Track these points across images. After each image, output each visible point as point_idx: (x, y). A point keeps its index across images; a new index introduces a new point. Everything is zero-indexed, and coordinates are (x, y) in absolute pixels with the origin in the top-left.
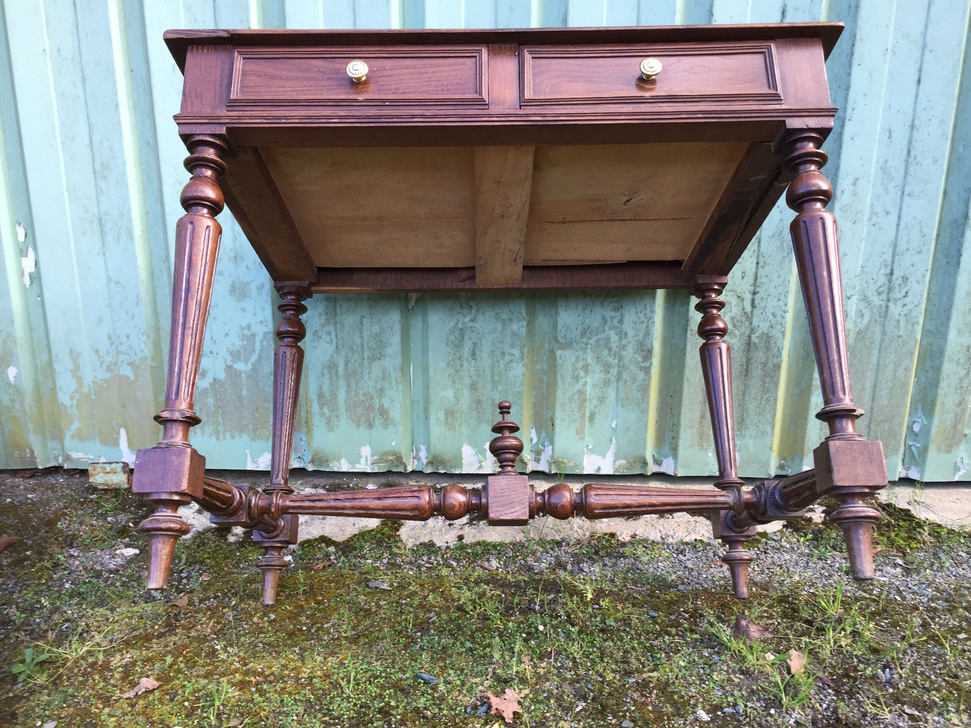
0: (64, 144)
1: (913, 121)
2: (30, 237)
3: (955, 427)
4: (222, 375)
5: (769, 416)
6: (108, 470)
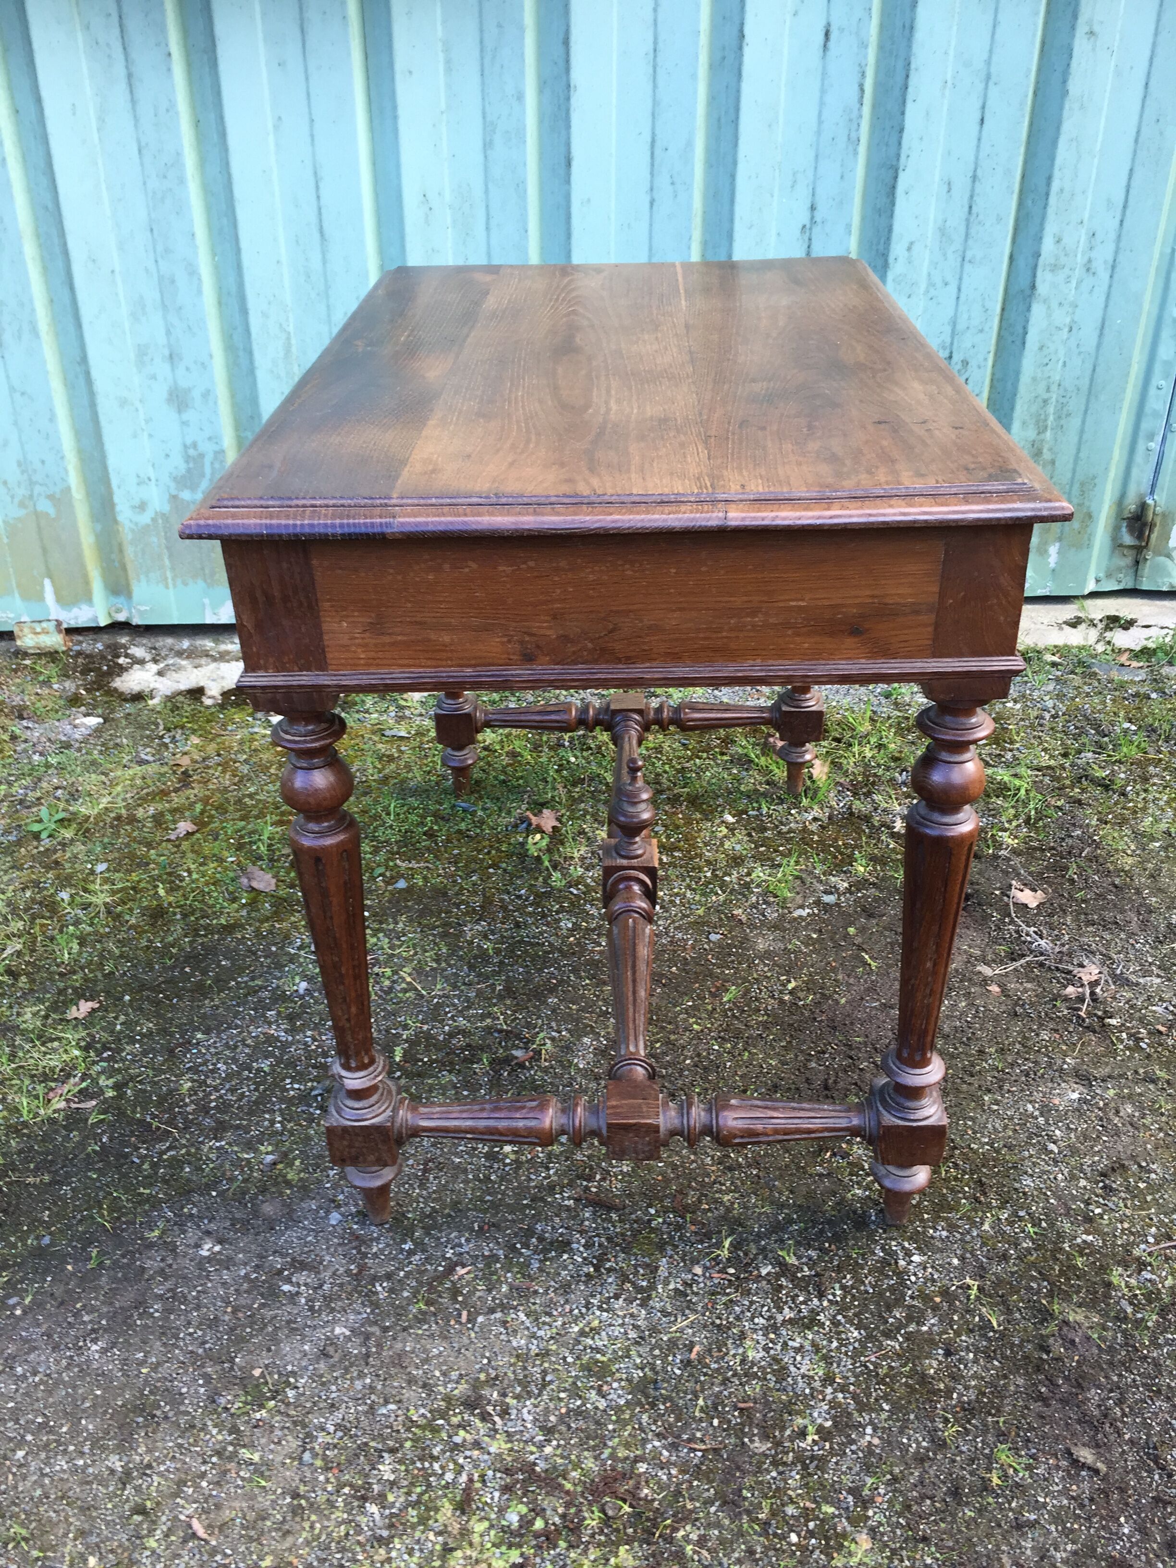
1: (975, 171)
6: (38, 630)
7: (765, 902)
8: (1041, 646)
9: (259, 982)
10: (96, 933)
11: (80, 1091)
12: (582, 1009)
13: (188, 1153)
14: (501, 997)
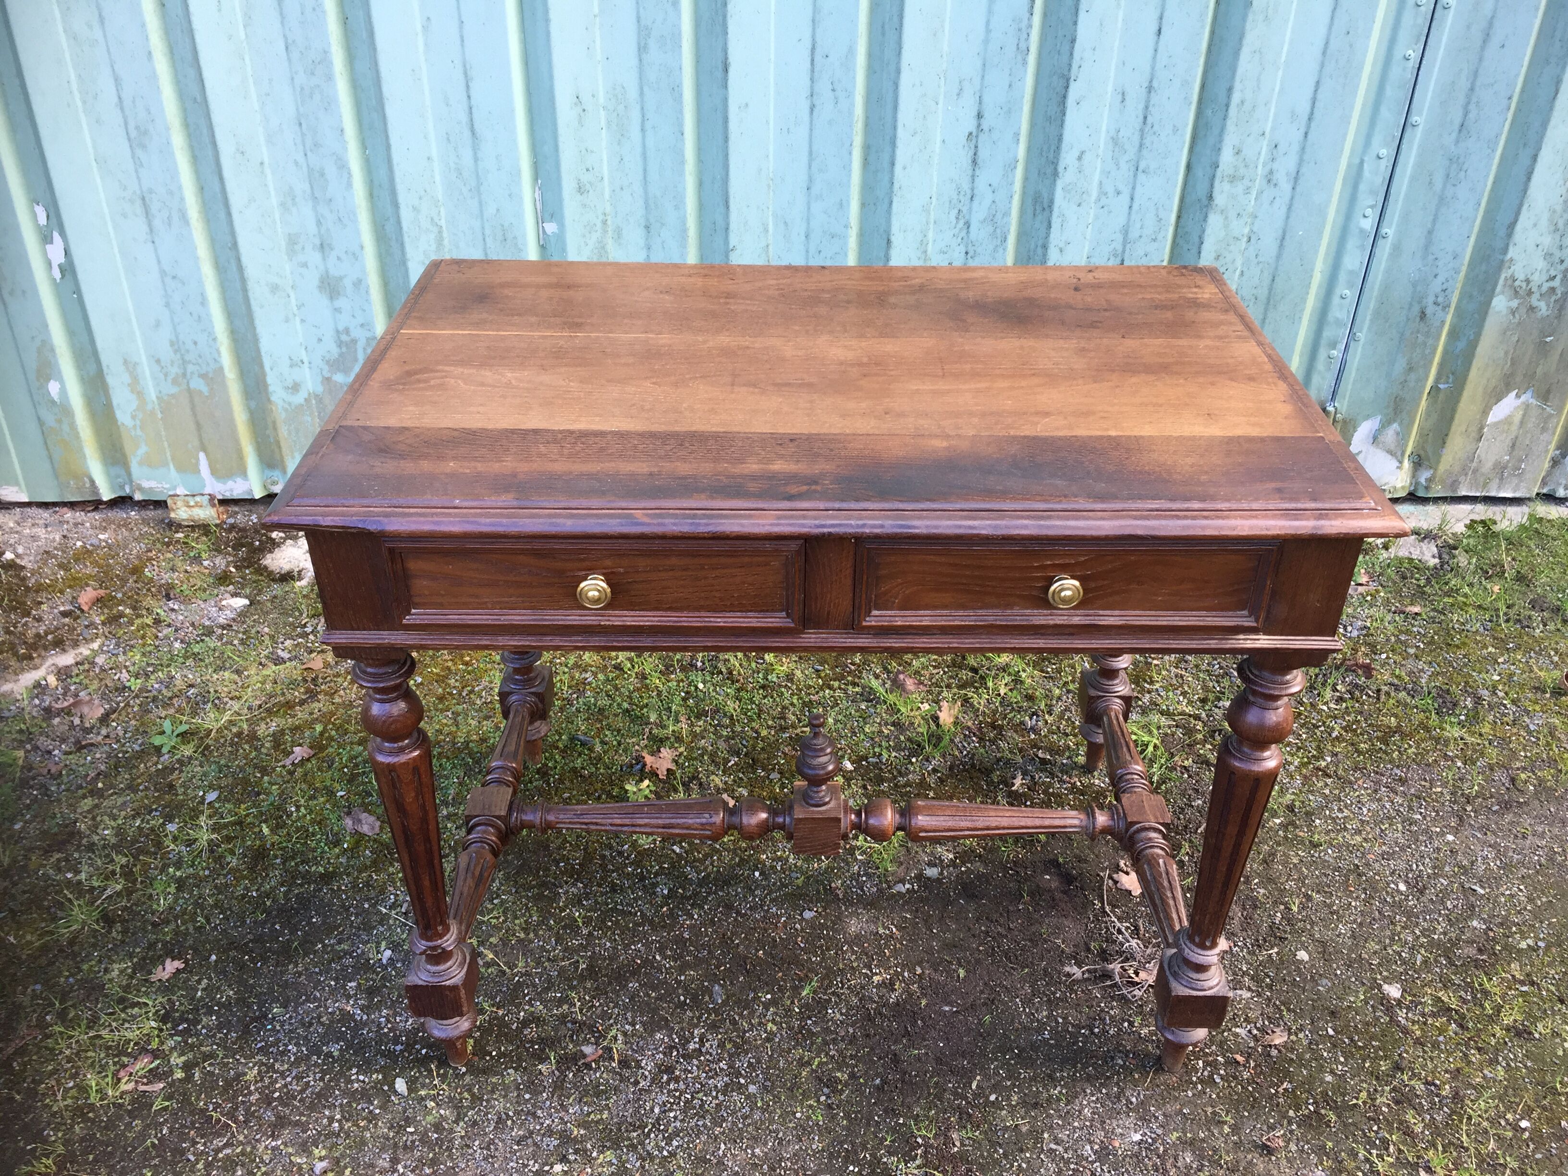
0: (84, 102)
1: (1151, 82)
2: (54, 220)
4: (320, 389)
6: (192, 503)
7: (867, 874)
9: (345, 946)
10: (195, 876)
11: (151, 1070)
12: (659, 998)
13: (243, 1153)
14: (582, 978)
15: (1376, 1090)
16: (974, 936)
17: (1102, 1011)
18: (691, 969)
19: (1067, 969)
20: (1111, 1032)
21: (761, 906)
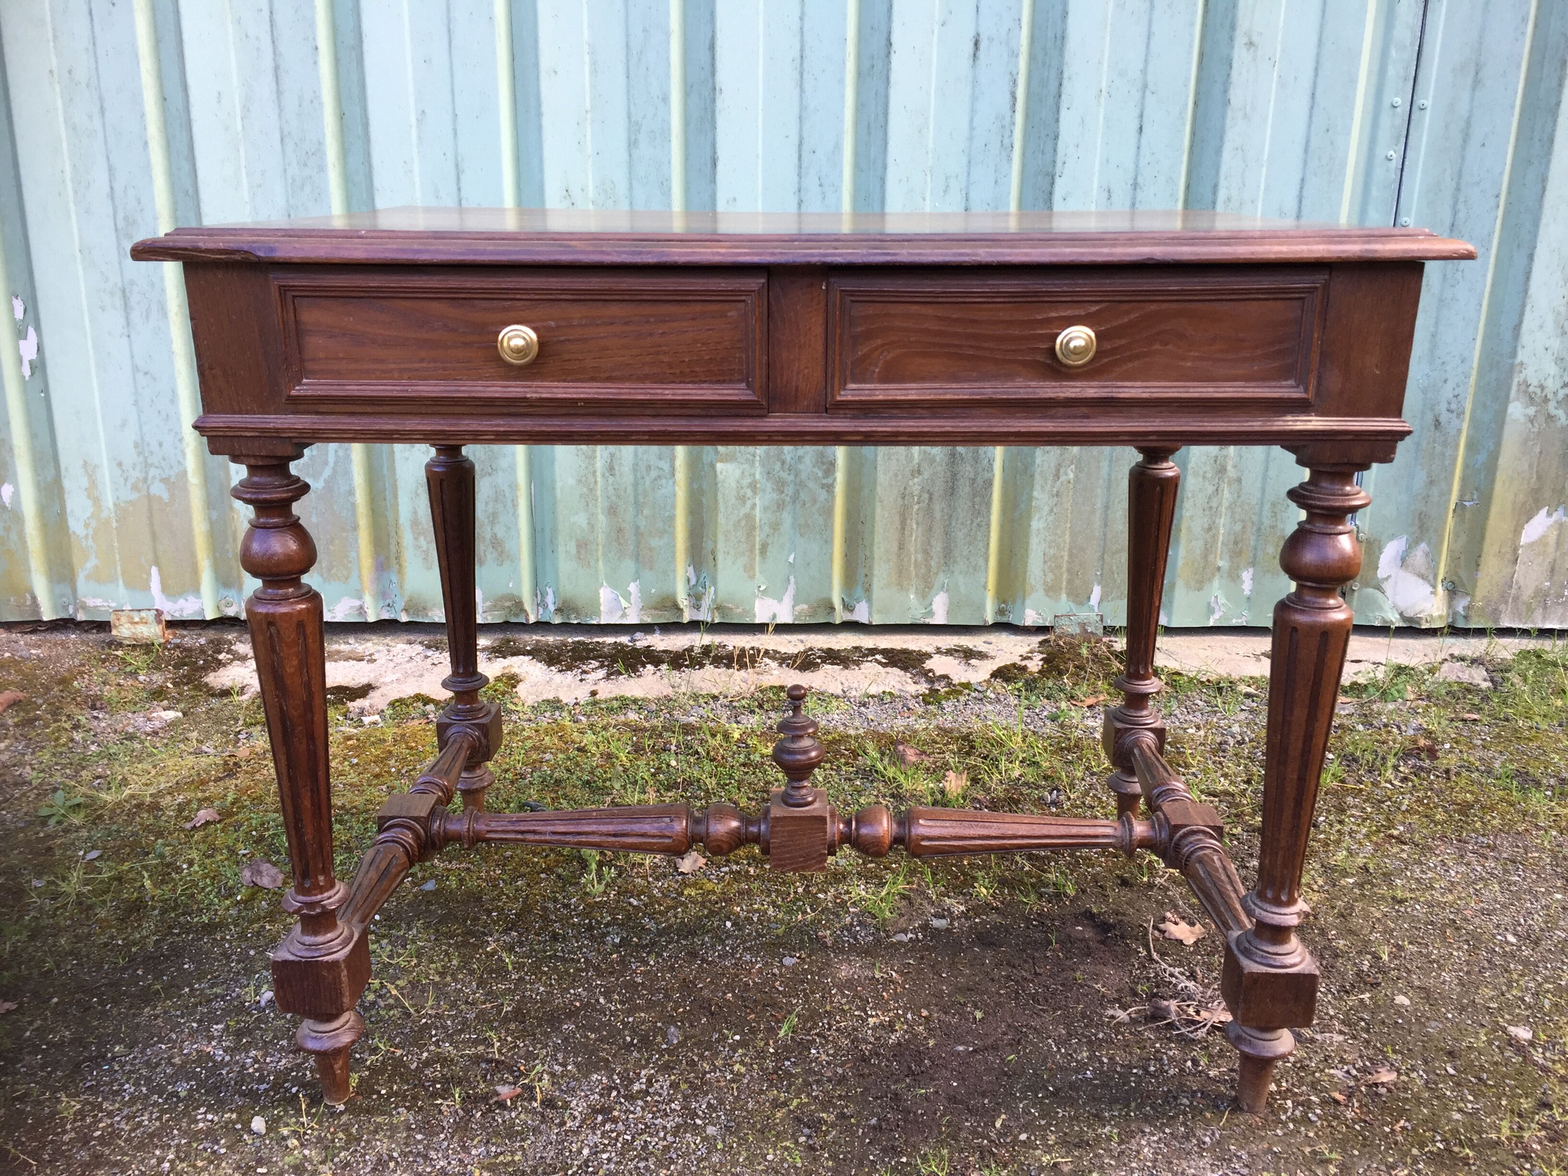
0: (76, 192)
1: (1136, 179)
2: (30, 313)
3: (1205, 557)
5: (981, 545)
6: (137, 619)
7: (860, 923)
8: (1235, 676)
9: (218, 990)
10: (54, 925)
12: (602, 1040)
14: (506, 1020)
15: (1521, 1128)
16: (993, 980)
17: (1158, 1051)
18: (643, 1011)
19: (1111, 1012)
20: (1171, 1072)
21: (733, 955)
